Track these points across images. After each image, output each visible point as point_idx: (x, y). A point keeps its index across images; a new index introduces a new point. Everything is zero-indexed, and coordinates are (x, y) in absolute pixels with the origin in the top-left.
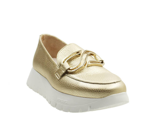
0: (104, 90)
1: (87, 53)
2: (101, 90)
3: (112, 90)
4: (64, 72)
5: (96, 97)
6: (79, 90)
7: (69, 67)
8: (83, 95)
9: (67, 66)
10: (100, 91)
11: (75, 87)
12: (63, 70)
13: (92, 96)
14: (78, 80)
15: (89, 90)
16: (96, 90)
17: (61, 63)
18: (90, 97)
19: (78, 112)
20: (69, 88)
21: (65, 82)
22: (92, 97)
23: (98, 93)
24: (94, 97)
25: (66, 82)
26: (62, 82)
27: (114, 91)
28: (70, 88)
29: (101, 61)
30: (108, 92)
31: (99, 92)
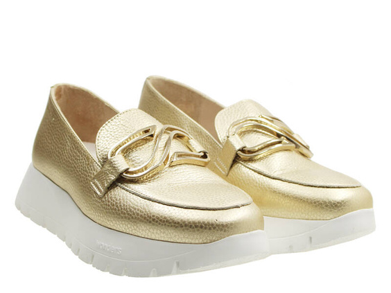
0: (212, 225)
1: (169, 133)
2: (206, 225)
3: (231, 224)
4: (113, 178)
5: (193, 242)
6: (150, 222)
7: (128, 167)
8: (162, 235)
9: (121, 163)
10: (201, 227)
11: (141, 216)
12: (112, 173)
13: (184, 237)
14: (149, 199)
15: (175, 223)
16: (194, 223)
17: (107, 155)
18: (178, 241)
19: (147, 276)
20: (125, 218)
21: (116, 203)
22: (184, 241)
23: (198, 230)
24: (187, 241)
25: (118, 202)
26: (109, 202)
27: (235, 227)
28: (129, 219)
29: (202, 154)
30: (221, 230)
31: (201, 230)
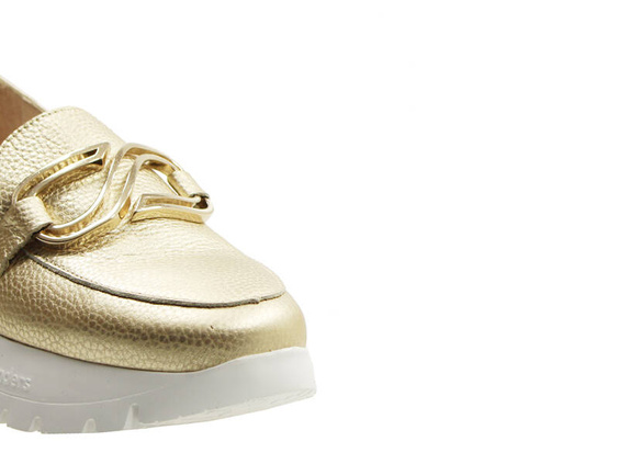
0: (203, 336)
1: (134, 158)
2: (190, 336)
3: (240, 335)
4: (20, 241)
5: (166, 367)
6: (85, 329)
7: (50, 221)
8: (107, 353)
9: (36, 211)
10: (182, 340)
11: (69, 316)
12: (17, 232)
13: (149, 359)
14: (86, 285)
15: (132, 331)
16: (168, 331)
17: (10, 197)
18: (137, 366)
20: (39, 320)
21: (24, 290)
22: (148, 366)
23: (176, 346)
24: (154, 367)
25: (27, 288)
26: (10, 287)
27: (248, 341)
28: (46, 322)
29: (198, 199)
30: (221, 346)
31: (181, 345)
